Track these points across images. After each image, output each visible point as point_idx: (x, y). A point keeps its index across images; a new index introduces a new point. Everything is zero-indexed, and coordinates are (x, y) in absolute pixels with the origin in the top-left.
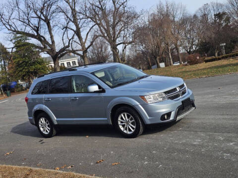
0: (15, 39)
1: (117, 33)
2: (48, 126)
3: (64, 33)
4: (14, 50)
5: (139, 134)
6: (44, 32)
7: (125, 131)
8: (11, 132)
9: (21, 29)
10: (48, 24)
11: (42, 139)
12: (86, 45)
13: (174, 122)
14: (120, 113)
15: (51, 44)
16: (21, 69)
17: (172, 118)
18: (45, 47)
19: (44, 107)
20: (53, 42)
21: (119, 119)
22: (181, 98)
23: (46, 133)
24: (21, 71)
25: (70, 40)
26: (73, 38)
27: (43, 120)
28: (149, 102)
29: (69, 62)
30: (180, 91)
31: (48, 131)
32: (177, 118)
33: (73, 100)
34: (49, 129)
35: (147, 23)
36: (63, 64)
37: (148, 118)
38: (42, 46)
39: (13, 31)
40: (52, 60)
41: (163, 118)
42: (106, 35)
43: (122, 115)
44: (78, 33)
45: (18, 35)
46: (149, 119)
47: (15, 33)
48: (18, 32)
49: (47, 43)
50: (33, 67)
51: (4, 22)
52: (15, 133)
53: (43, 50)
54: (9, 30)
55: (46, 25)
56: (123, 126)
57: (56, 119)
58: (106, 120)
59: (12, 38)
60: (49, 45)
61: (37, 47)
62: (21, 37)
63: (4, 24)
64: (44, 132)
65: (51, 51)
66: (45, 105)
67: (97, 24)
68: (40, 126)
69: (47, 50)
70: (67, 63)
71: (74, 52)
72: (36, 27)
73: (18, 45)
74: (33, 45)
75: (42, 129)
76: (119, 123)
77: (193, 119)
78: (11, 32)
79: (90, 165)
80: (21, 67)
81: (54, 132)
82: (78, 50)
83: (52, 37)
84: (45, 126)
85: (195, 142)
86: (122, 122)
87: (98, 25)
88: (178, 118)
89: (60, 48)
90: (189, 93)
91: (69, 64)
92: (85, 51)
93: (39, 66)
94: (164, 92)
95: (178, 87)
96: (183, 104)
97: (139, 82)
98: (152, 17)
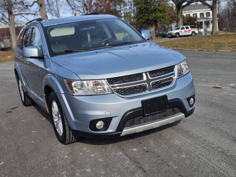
17: (111, 129)
21: (52, 109)
24: (141, 18)
29: (203, 14)
30: (148, 81)
32: (124, 131)
36: (196, 14)
37: (73, 119)
43: (53, 103)
46: (74, 122)
50: (154, 14)
57: (24, 84)
70: (200, 14)
76: (53, 115)
93: (160, 14)
94: (107, 79)
95: (146, 73)
96: (142, 107)
97: (97, 52)
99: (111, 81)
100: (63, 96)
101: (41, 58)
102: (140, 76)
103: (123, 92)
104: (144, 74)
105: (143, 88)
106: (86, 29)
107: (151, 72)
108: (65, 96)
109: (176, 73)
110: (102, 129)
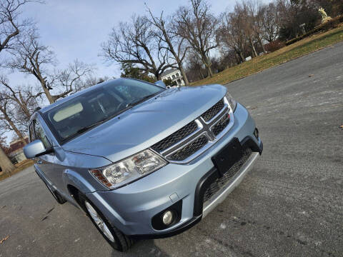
0: (123, 67)
1: (204, 41)
3: (158, 53)
6: (144, 56)
10: (146, 49)
12: (180, 58)
15: (152, 64)
17: (185, 217)
18: (148, 68)
20: (153, 62)
22: (215, 146)
25: (164, 57)
30: (206, 127)
32: (204, 210)
35: (226, 24)
36: (170, 77)
39: (121, 61)
45: (125, 64)
46: (127, 226)
47: (123, 63)
48: (125, 61)
49: (149, 64)
51: (113, 56)
54: (118, 61)
55: (144, 50)
59: (121, 67)
61: (142, 70)
62: (128, 65)
63: (113, 58)
67: (185, 37)
69: (150, 71)
71: (170, 66)
72: (136, 53)
82: (174, 64)
83: (151, 58)
88: (207, 208)
89: (159, 65)
91: (173, 76)
92: (180, 63)
94: (152, 147)
95: (198, 118)
96: (215, 166)
97: (119, 118)
98: (230, 17)
99: (158, 147)
100: (96, 195)
101: (50, 151)
102: (193, 125)
103: (181, 156)
104: (197, 121)
105: (203, 141)
106: (94, 99)
107: (203, 115)
108: (99, 193)
109: (229, 107)
110: (172, 221)
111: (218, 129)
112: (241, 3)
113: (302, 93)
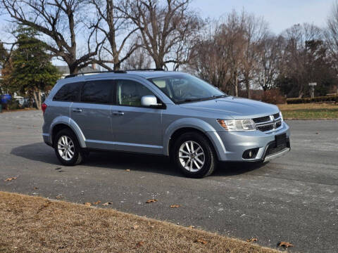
0: (19, 31)
1: (167, 46)
2: (72, 149)
3: (92, 34)
4: (16, 47)
5: (208, 174)
7: (187, 168)
8: (11, 153)
9: (30, 19)
10: (71, 17)
11: (59, 166)
13: (260, 163)
14: (183, 141)
15: (70, 46)
16: (23, 75)
17: (258, 157)
19: (70, 121)
21: (181, 149)
22: (274, 132)
23: (67, 159)
24: (22, 79)
25: (98, 45)
26: (103, 42)
27: (64, 140)
28: (230, 130)
30: (274, 121)
31: (71, 157)
33: (115, 114)
34: (73, 153)
37: (225, 152)
38: (56, 47)
39: (18, 19)
40: (68, 70)
41: (246, 154)
42: (150, 46)
43: (187, 144)
44: (111, 36)
46: (226, 154)
47: (21, 22)
48: (25, 22)
50: (40, 75)
51: (7, 4)
52: (18, 155)
53: (57, 53)
54: (12, 16)
55: (67, 18)
56: (186, 160)
57: (85, 139)
58: (160, 148)
59: (15, 29)
60: (67, 47)
62: (29, 29)
63: (7, 7)
64: (64, 157)
65: (69, 58)
66: (72, 118)
68: (59, 147)
69: (63, 55)
71: (101, 63)
72: (53, 18)
73: (22, 40)
74: (44, 45)
75: (61, 153)
76: (180, 155)
77: (284, 164)
78: (15, 20)
79: (137, 204)
80: (23, 73)
81: (80, 159)
82: (107, 62)
83: (73, 36)
84: (67, 149)
85: (291, 191)
86: (184, 154)
87: (142, 29)
88: (267, 158)
89: (83, 55)
90: (284, 127)
92: (117, 65)
93: (49, 76)
96: (276, 140)
98: (221, 30)
99: (256, 120)
100: (215, 133)
102: (268, 118)
103: (263, 129)
104: (271, 117)
107: (274, 115)
108: (218, 133)
110: (252, 157)
111: (278, 125)
112: (239, 14)
113: (310, 141)
